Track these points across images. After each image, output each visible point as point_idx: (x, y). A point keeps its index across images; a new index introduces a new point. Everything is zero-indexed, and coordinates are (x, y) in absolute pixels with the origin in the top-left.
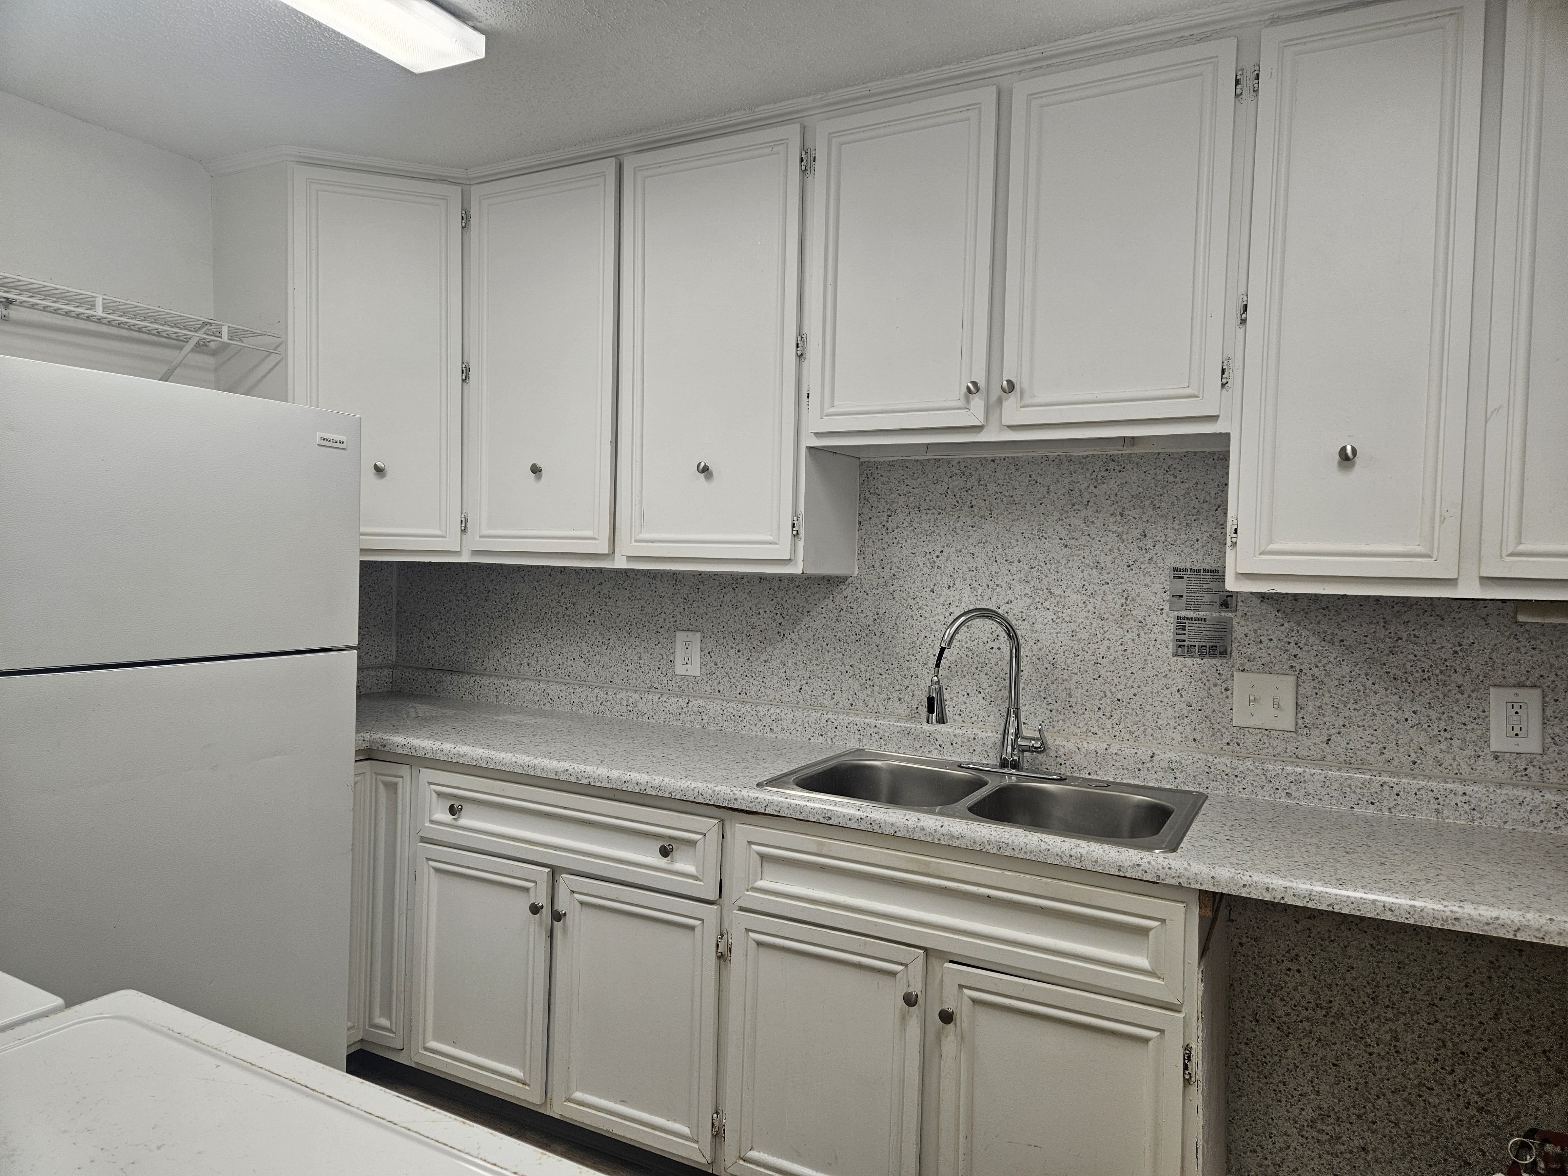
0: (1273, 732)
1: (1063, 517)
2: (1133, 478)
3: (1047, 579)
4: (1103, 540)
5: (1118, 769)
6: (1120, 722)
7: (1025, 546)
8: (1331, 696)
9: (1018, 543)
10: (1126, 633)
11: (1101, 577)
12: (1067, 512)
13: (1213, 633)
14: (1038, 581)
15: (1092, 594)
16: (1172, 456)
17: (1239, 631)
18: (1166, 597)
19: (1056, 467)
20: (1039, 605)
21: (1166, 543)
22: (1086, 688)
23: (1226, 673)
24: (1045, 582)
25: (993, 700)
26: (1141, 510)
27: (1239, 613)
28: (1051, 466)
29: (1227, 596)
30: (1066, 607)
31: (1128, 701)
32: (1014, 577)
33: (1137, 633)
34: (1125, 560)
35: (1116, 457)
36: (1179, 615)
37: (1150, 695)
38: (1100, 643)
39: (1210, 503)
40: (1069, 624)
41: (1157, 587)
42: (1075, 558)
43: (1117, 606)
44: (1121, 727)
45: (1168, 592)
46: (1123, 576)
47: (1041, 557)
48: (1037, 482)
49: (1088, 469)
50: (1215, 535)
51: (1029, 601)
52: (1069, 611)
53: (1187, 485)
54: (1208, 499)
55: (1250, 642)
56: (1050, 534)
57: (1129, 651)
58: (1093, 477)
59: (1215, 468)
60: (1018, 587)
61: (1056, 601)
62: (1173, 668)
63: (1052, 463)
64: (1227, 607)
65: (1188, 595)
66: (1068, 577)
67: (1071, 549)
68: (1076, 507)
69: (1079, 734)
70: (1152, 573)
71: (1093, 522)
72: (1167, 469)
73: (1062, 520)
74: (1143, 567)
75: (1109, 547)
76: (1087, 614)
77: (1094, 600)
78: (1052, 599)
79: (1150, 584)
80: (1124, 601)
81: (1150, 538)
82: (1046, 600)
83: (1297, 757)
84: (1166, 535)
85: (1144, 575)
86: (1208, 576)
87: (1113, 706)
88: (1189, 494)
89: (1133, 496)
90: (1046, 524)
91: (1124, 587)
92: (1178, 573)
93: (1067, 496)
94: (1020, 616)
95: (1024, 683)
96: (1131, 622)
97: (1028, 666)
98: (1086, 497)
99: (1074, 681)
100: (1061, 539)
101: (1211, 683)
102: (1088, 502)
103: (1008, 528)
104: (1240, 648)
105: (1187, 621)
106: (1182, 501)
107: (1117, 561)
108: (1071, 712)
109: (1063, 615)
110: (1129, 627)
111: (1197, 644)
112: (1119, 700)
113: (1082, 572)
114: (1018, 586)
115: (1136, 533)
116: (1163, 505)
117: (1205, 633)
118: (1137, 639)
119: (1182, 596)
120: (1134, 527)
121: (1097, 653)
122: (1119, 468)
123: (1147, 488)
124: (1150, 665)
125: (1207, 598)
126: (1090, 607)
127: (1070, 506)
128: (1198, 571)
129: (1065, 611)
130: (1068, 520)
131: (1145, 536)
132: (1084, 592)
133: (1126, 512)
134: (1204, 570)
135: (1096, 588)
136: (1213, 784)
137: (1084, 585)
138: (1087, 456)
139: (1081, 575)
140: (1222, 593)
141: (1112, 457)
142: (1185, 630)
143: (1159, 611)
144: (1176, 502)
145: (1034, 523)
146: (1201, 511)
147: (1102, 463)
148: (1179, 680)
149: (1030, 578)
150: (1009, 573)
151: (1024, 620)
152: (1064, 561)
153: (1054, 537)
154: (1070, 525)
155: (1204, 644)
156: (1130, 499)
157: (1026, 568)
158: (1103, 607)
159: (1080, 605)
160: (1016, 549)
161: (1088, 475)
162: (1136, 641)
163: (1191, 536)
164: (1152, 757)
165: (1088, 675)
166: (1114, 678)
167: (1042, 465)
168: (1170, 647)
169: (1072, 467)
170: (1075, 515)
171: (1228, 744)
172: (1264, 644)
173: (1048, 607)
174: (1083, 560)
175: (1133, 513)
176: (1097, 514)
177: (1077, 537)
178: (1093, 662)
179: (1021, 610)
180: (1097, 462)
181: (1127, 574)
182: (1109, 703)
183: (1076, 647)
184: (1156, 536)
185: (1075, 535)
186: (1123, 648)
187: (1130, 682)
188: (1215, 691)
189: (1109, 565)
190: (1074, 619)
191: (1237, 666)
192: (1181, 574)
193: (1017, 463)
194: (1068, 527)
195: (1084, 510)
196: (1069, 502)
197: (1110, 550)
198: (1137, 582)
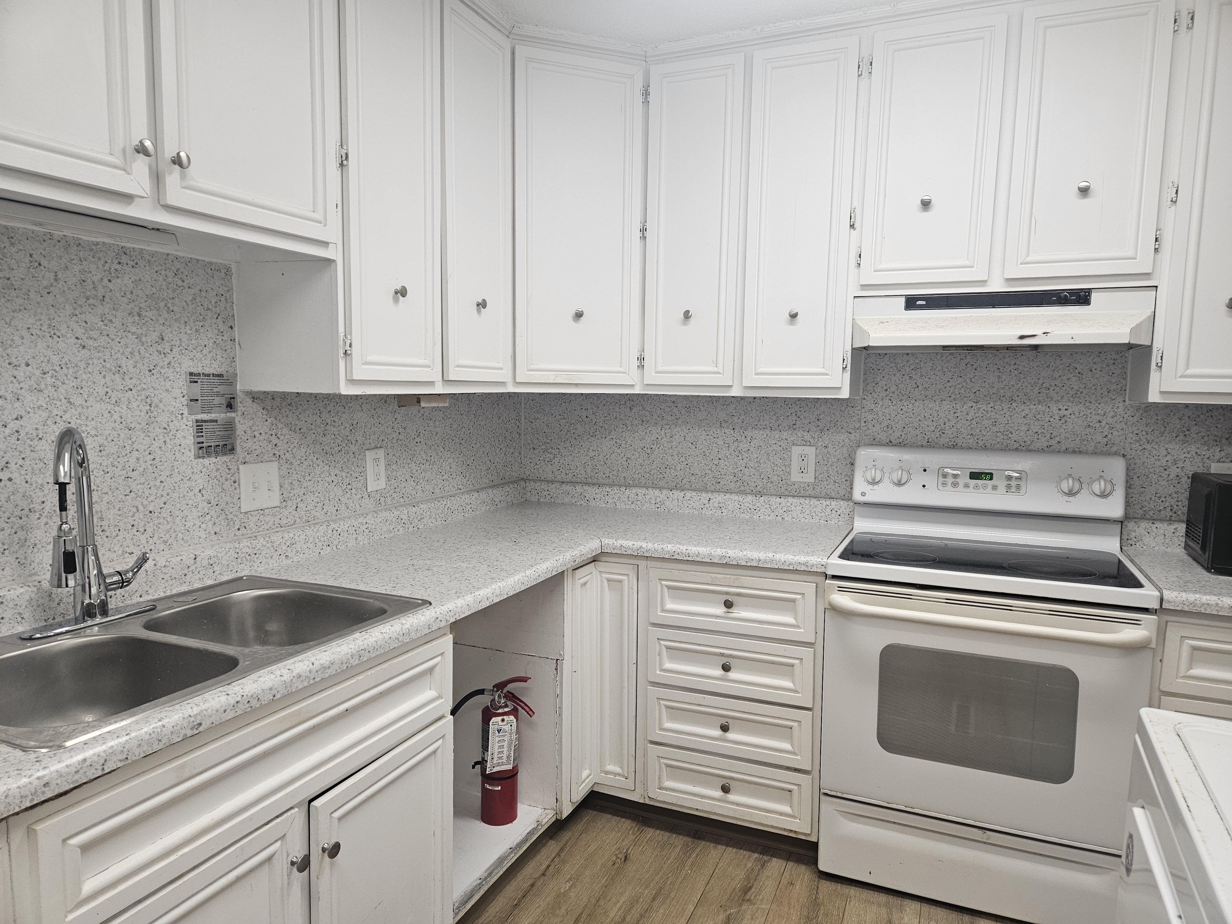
0: (266, 510)
1: (77, 312)
2: (146, 276)
3: (64, 386)
4: (123, 341)
5: (167, 581)
6: (154, 534)
7: (33, 345)
8: (297, 473)
9: (24, 341)
10: (153, 442)
11: (124, 383)
12: (81, 306)
13: (222, 433)
14: (53, 389)
15: (116, 402)
16: (179, 260)
17: (240, 428)
18: (185, 401)
19: (62, 250)
20: (58, 419)
21: (181, 348)
22: (117, 508)
23: (234, 468)
24: (62, 390)
25: (6, 547)
26: (157, 312)
27: (240, 413)
28: (57, 247)
29: (231, 398)
30: (90, 418)
31: (160, 510)
32: (22, 385)
33: (163, 440)
34: (146, 364)
35: (128, 251)
36: (196, 418)
37: (177, 500)
38: (129, 455)
39: (212, 311)
40: (96, 438)
41: (177, 392)
42: (95, 361)
43: (142, 414)
44: (155, 539)
45: (186, 397)
46: (145, 381)
47: (55, 359)
48: (40, 264)
49: (99, 259)
50: (217, 342)
51: (45, 415)
52: (93, 422)
53: (193, 291)
54: (210, 307)
55: (248, 437)
56: (64, 332)
57: (158, 460)
58: (105, 268)
59: (213, 277)
60: (29, 399)
61: (77, 413)
62: (195, 471)
63: (58, 244)
64: (231, 408)
65: (202, 398)
66: (90, 383)
67: (90, 350)
68: (91, 301)
69: (115, 559)
70: (171, 378)
71: (111, 321)
72: (175, 272)
73: (76, 315)
74: (163, 371)
75: (129, 350)
76: (113, 425)
77: (120, 409)
78: (73, 411)
79: (170, 389)
80: (148, 407)
81: (168, 342)
82: (65, 412)
83: (281, 527)
84: (180, 340)
85: (165, 381)
86: (216, 380)
87: (146, 520)
88: (195, 299)
89: (147, 295)
90: (57, 318)
91: (147, 393)
92: (193, 377)
93: (79, 286)
94: (35, 434)
95: (47, 517)
96: (157, 429)
97: (50, 495)
98: (101, 292)
99: (105, 502)
100: (77, 338)
101: (224, 478)
102: (104, 297)
103: (8, 320)
104: (242, 444)
105: (204, 424)
106: (191, 307)
107: (139, 365)
108: (104, 537)
109: (88, 429)
110: (155, 434)
111: (212, 444)
112: (151, 512)
113: (104, 377)
114: (28, 396)
115: (155, 336)
116: (176, 309)
117: (218, 433)
118: (163, 446)
119: (197, 400)
120: (152, 329)
121: (127, 466)
122: (131, 263)
123: (160, 289)
124: (176, 471)
125: (217, 400)
126: (116, 416)
127: (84, 300)
128: (209, 375)
129: (89, 423)
130: (83, 316)
131: (163, 339)
132: (108, 400)
133: (143, 313)
134: (213, 374)
135: (120, 395)
136: (241, 566)
137: (107, 392)
138: (97, 244)
139: (103, 381)
140: (226, 396)
141: (124, 249)
142: (202, 432)
143: (180, 416)
144: (186, 307)
145: (42, 317)
146: (206, 317)
147: (114, 254)
148: (200, 481)
149: (43, 386)
150: (14, 381)
151: (40, 439)
152: (82, 365)
153: (69, 335)
154: (86, 322)
155: (218, 444)
156: (146, 299)
157: (38, 373)
158: (129, 415)
159: (105, 415)
160: (22, 349)
161: (100, 266)
162: (163, 449)
163: (200, 341)
164: (195, 559)
165: (119, 492)
166: (145, 490)
167: (45, 244)
168: (193, 450)
169: (81, 253)
170: (90, 310)
171: (239, 529)
172: (257, 438)
173: (69, 420)
174: (104, 364)
175: (150, 314)
176: (114, 312)
177: (96, 337)
178: (123, 477)
179: (35, 426)
180: (109, 252)
181: (149, 379)
182: (141, 517)
183: (104, 464)
184: (172, 340)
185: (93, 334)
186: (152, 457)
187: (160, 490)
188: (227, 485)
189: (131, 369)
190: (100, 432)
191: (241, 459)
192: (195, 378)
193: (12, 235)
194: (84, 324)
195: (100, 306)
196: (82, 295)
197: (131, 353)
198: (159, 388)
